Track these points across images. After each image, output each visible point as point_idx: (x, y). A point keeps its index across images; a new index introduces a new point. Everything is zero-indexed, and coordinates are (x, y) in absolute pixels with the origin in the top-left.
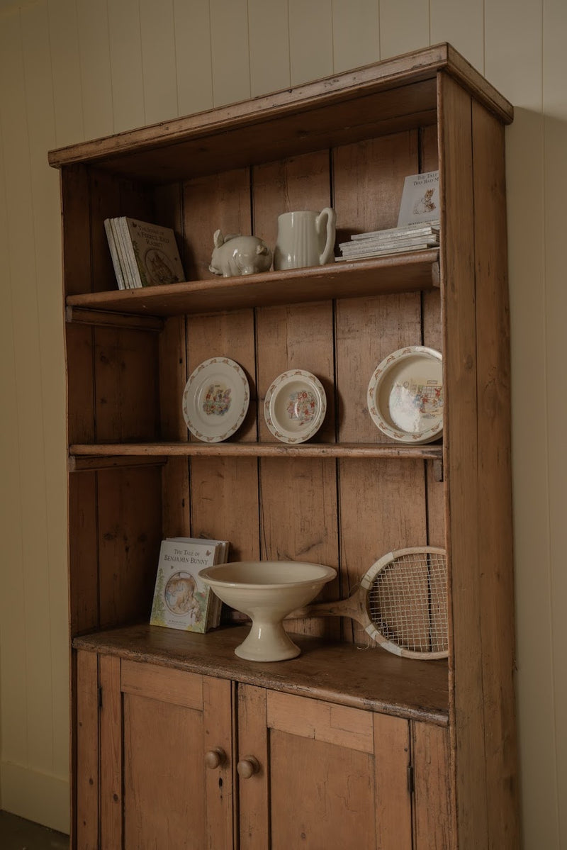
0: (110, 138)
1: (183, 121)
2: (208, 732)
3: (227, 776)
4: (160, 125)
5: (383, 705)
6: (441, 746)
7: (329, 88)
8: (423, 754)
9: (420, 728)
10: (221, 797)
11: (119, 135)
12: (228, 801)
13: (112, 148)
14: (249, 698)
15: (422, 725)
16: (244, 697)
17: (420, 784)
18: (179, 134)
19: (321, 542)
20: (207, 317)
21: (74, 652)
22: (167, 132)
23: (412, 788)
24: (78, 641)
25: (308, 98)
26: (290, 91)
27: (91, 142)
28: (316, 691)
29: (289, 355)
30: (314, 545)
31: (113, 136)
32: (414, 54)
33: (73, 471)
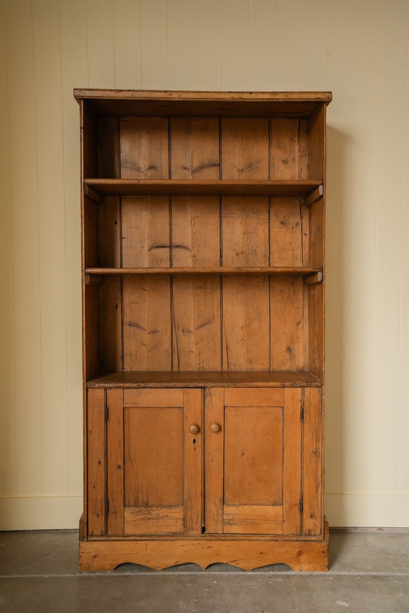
0: (126, 91)
1: (182, 93)
2: (186, 418)
3: (199, 438)
4: (166, 92)
5: (290, 383)
6: (317, 396)
7: (272, 97)
8: (308, 401)
9: (307, 390)
10: (195, 448)
11: (133, 91)
12: (199, 450)
13: (129, 97)
14: (213, 394)
15: (308, 389)
16: (210, 394)
17: (306, 415)
18: (178, 99)
19: (210, 322)
20: (137, 198)
21: (86, 390)
22: (171, 97)
23: (302, 417)
24: (91, 384)
25: (260, 99)
26: (251, 93)
27: (112, 90)
28: (255, 384)
29: (193, 224)
30: (206, 324)
31: (129, 90)
32: (316, 93)
33: (88, 283)
